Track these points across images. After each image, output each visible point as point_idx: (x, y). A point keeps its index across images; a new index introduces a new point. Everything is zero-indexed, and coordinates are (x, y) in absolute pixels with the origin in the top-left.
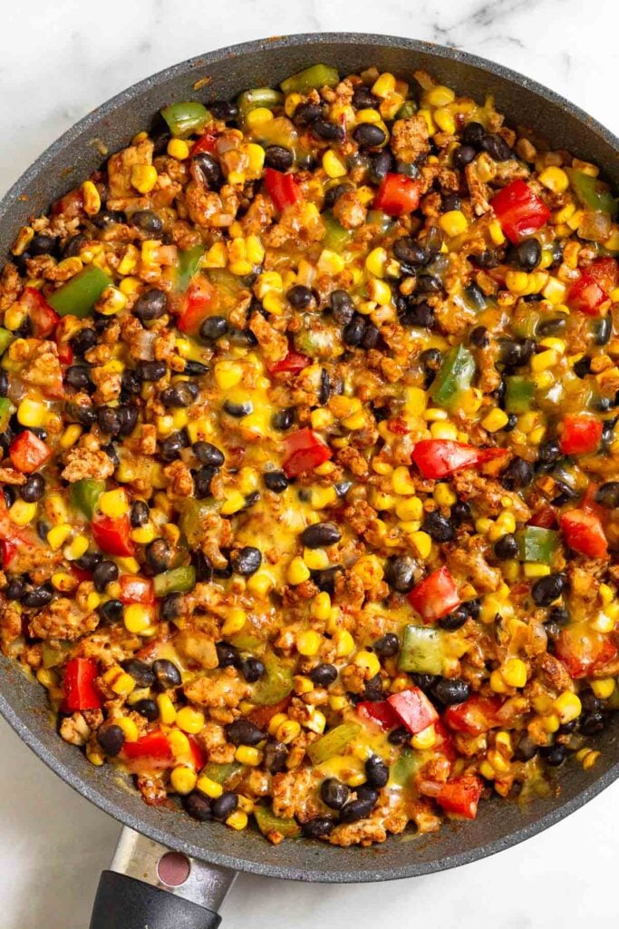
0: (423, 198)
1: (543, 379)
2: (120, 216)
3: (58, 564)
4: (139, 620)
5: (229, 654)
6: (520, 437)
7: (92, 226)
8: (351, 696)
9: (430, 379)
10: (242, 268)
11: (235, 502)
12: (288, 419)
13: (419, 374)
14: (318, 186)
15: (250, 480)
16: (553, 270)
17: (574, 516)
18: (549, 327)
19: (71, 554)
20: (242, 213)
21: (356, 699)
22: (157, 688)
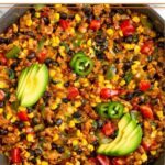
0: (102, 26)
1: (135, 72)
2: (23, 33)
3: (9, 124)
4: (30, 138)
5: (55, 147)
6: (129, 87)
7: (15, 36)
8: (87, 156)
9: (105, 73)
10: (55, 45)
11: (55, 107)
12: (68, 84)
13: (102, 71)
14: (74, 23)
15: (59, 100)
16: (136, 43)
17: (144, 107)
18: (136, 58)
19: (12, 121)
20: (54, 31)
21: (88, 157)
22: (36, 156)
